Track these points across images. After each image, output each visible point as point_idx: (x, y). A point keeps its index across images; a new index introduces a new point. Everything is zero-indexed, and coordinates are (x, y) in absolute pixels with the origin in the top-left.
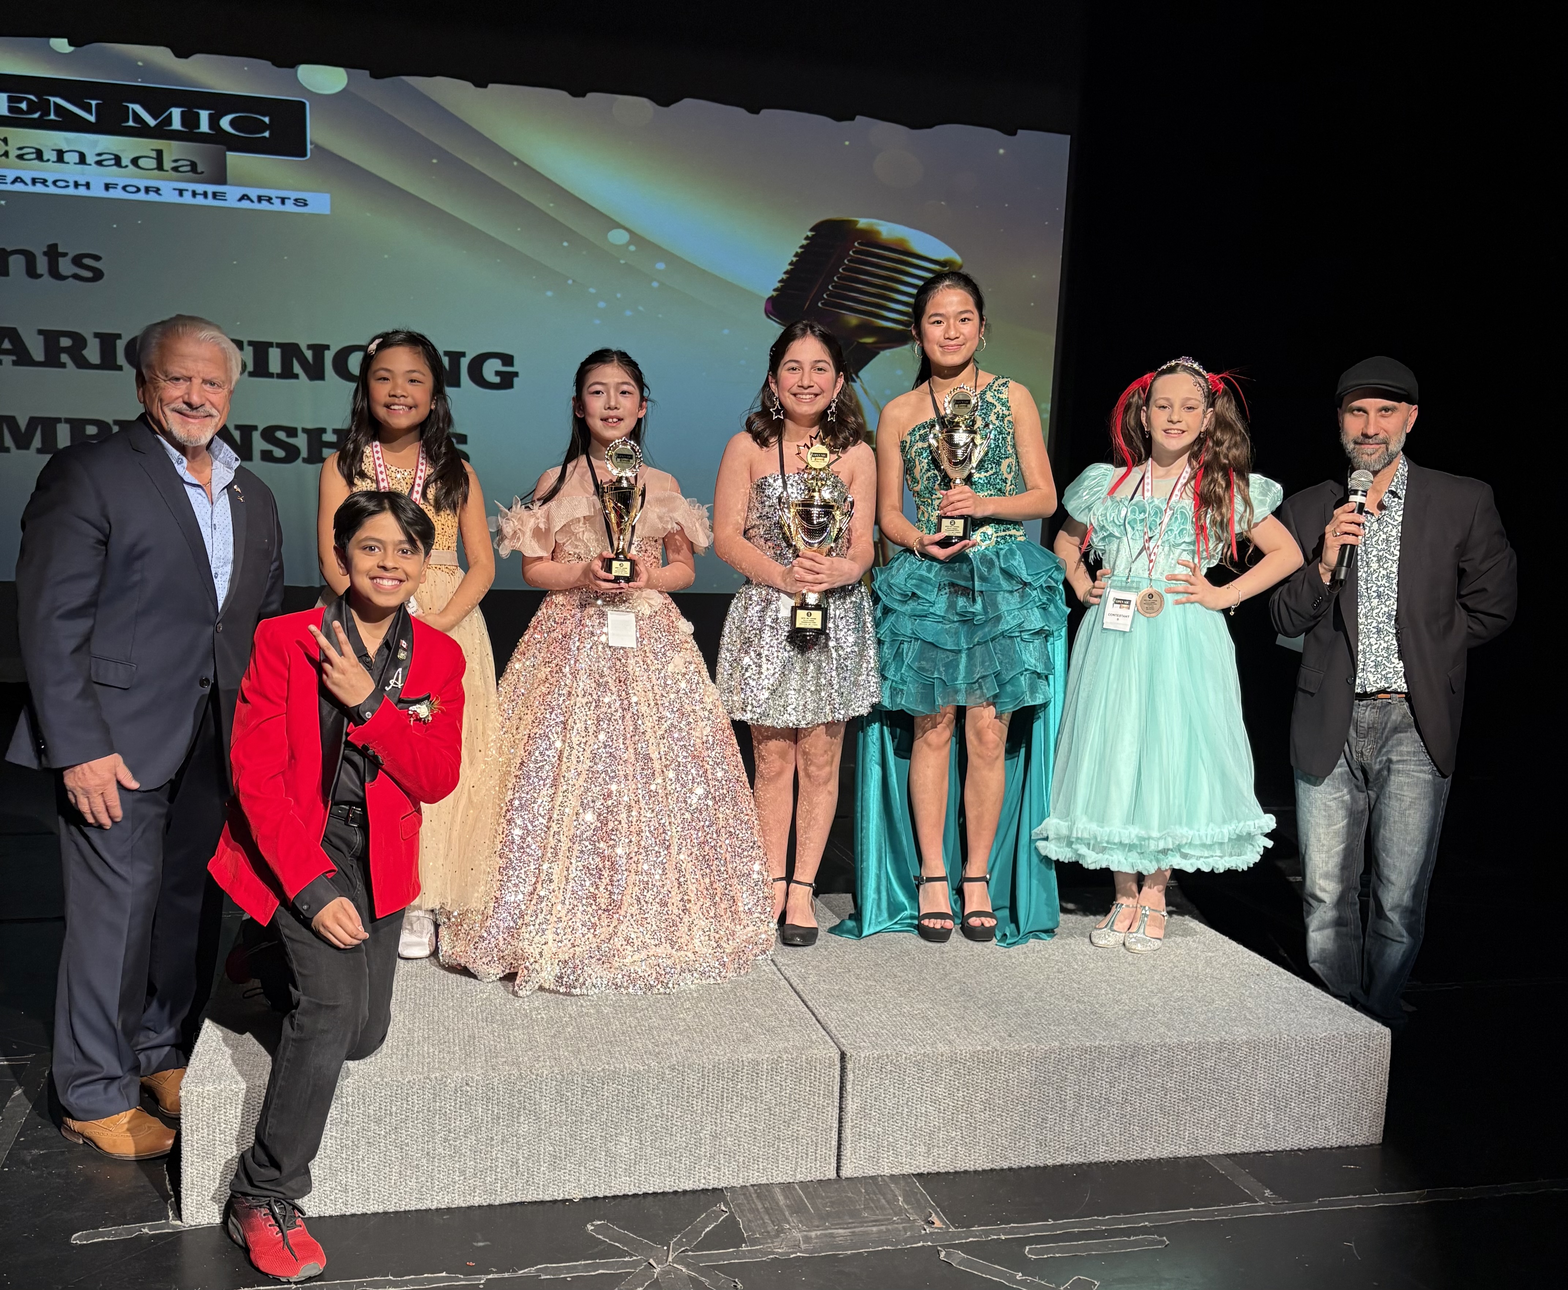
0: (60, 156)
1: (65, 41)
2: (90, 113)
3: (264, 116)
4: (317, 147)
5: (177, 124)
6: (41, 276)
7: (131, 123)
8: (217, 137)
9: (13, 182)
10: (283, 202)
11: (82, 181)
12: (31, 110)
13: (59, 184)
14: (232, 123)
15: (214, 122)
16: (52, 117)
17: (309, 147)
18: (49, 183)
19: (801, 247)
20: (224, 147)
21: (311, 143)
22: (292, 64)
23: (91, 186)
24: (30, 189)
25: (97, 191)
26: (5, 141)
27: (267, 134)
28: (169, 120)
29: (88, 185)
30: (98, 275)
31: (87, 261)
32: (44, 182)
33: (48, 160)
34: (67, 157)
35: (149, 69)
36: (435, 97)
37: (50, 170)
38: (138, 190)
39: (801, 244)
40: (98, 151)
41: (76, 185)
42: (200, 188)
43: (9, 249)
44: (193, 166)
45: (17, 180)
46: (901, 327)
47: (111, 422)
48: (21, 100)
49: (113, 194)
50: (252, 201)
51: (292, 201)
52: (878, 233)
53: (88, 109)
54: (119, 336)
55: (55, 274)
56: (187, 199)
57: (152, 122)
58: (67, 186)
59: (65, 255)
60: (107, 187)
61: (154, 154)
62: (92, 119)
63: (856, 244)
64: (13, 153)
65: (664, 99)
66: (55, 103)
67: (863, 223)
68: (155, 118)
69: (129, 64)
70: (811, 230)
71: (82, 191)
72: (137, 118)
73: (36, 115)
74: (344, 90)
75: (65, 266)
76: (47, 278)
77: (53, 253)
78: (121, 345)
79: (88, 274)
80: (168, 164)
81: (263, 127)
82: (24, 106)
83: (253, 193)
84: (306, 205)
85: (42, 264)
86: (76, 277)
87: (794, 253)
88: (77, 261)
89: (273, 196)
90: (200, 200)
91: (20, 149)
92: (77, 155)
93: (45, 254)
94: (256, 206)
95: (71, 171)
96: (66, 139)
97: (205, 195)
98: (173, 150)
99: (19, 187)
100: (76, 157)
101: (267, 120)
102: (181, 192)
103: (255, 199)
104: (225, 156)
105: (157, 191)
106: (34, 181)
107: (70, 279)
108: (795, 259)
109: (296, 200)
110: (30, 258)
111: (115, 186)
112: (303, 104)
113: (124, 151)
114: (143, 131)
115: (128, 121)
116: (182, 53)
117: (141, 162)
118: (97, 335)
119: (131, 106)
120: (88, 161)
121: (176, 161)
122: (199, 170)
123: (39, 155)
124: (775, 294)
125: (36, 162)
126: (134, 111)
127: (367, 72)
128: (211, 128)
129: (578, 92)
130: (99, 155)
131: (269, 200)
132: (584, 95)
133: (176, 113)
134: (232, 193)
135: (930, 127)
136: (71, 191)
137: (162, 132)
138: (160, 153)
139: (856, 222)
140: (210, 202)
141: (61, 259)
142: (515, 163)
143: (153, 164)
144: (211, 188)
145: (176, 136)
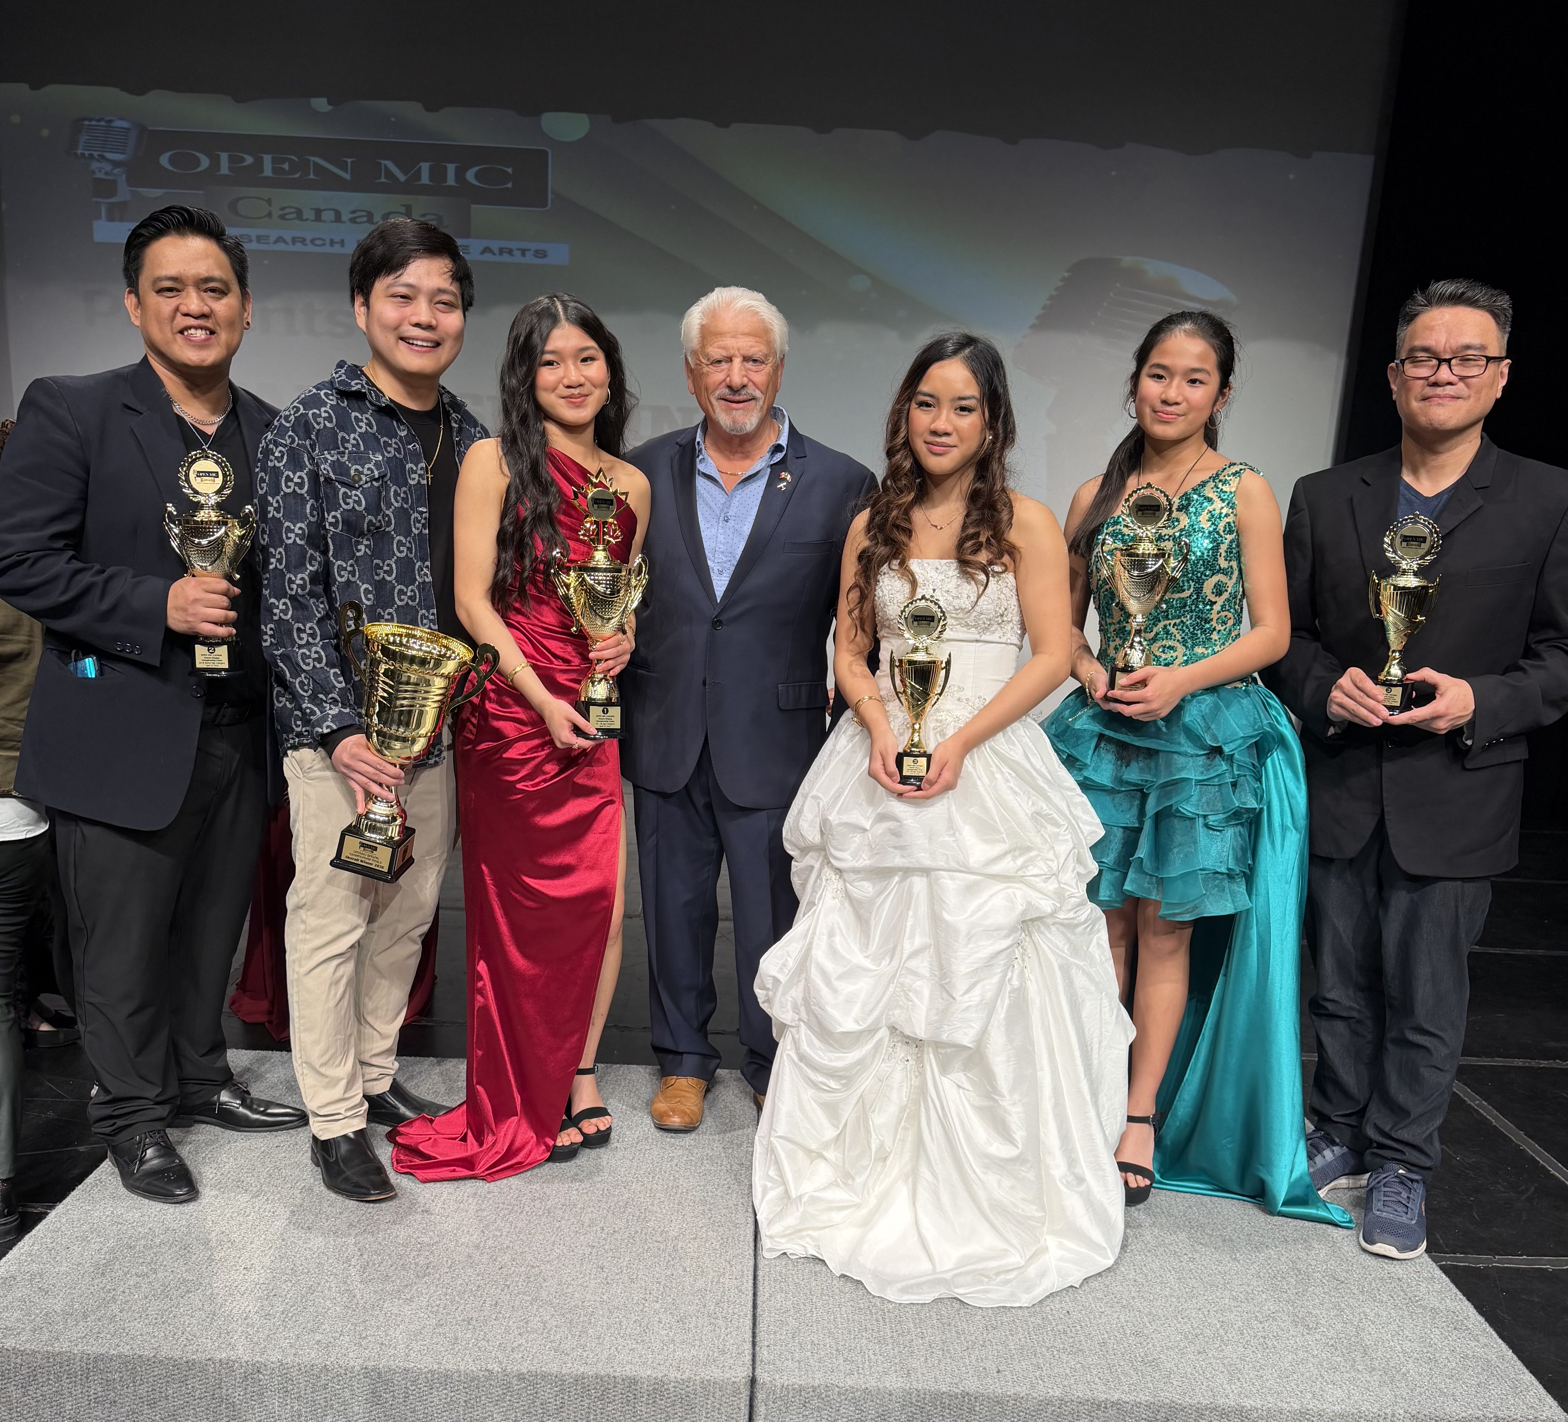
0: (318, 214)
1: (325, 100)
2: (346, 171)
3: (509, 167)
4: (558, 197)
5: (425, 179)
7: (383, 180)
8: (463, 190)
9: (275, 242)
10: (523, 255)
11: (337, 239)
12: (292, 171)
13: (317, 242)
14: (477, 175)
15: (460, 175)
16: (311, 176)
17: (550, 196)
18: (308, 242)
20: (468, 201)
21: (552, 194)
22: (537, 112)
23: (346, 243)
24: (291, 248)
27: (510, 185)
28: (418, 175)
29: (342, 243)
32: (303, 241)
33: (307, 220)
34: (324, 215)
35: (401, 125)
36: (676, 139)
37: (309, 230)
40: (353, 208)
41: (332, 243)
44: (440, 220)
45: (280, 239)
50: (494, 254)
51: (532, 252)
53: (343, 166)
57: (402, 178)
58: (324, 244)
61: (403, 210)
62: (347, 176)
65: (913, 133)
66: (314, 162)
67: (1127, 261)
68: (406, 174)
69: (384, 122)
71: (337, 249)
72: (389, 174)
73: (297, 176)
74: (586, 137)
79: (341, 330)
81: (507, 178)
82: (286, 166)
83: (495, 245)
84: (545, 256)
86: (329, 333)
87: (1047, 297)
88: (331, 317)
89: (514, 248)
91: (282, 209)
94: (497, 258)
95: (327, 229)
96: (324, 199)
98: (420, 204)
99: (280, 247)
100: (332, 216)
101: (510, 170)
103: (497, 252)
104: (469, 208)
109: (536, 251)
112: (547, 152)
113: (375, 207)
114: (393, 187)
115: (380, 178)
116: (432, 107)
119: (383, 162)
120: (343, 219)
121: (423, 215)
123: (299, 214)
125: (296, 221)
126: (385, 166)
127: (609, 118)
128: (457, 181)
129: (823, 127)
130: (353, 212)
131: (510, 252)
132: (829, 132)
133: (425, 167)
134: (475, 245)
136: (327, 249)
137: (411, 187)
138: (409, 208)
142: (756, 207)
145: (424, 190)
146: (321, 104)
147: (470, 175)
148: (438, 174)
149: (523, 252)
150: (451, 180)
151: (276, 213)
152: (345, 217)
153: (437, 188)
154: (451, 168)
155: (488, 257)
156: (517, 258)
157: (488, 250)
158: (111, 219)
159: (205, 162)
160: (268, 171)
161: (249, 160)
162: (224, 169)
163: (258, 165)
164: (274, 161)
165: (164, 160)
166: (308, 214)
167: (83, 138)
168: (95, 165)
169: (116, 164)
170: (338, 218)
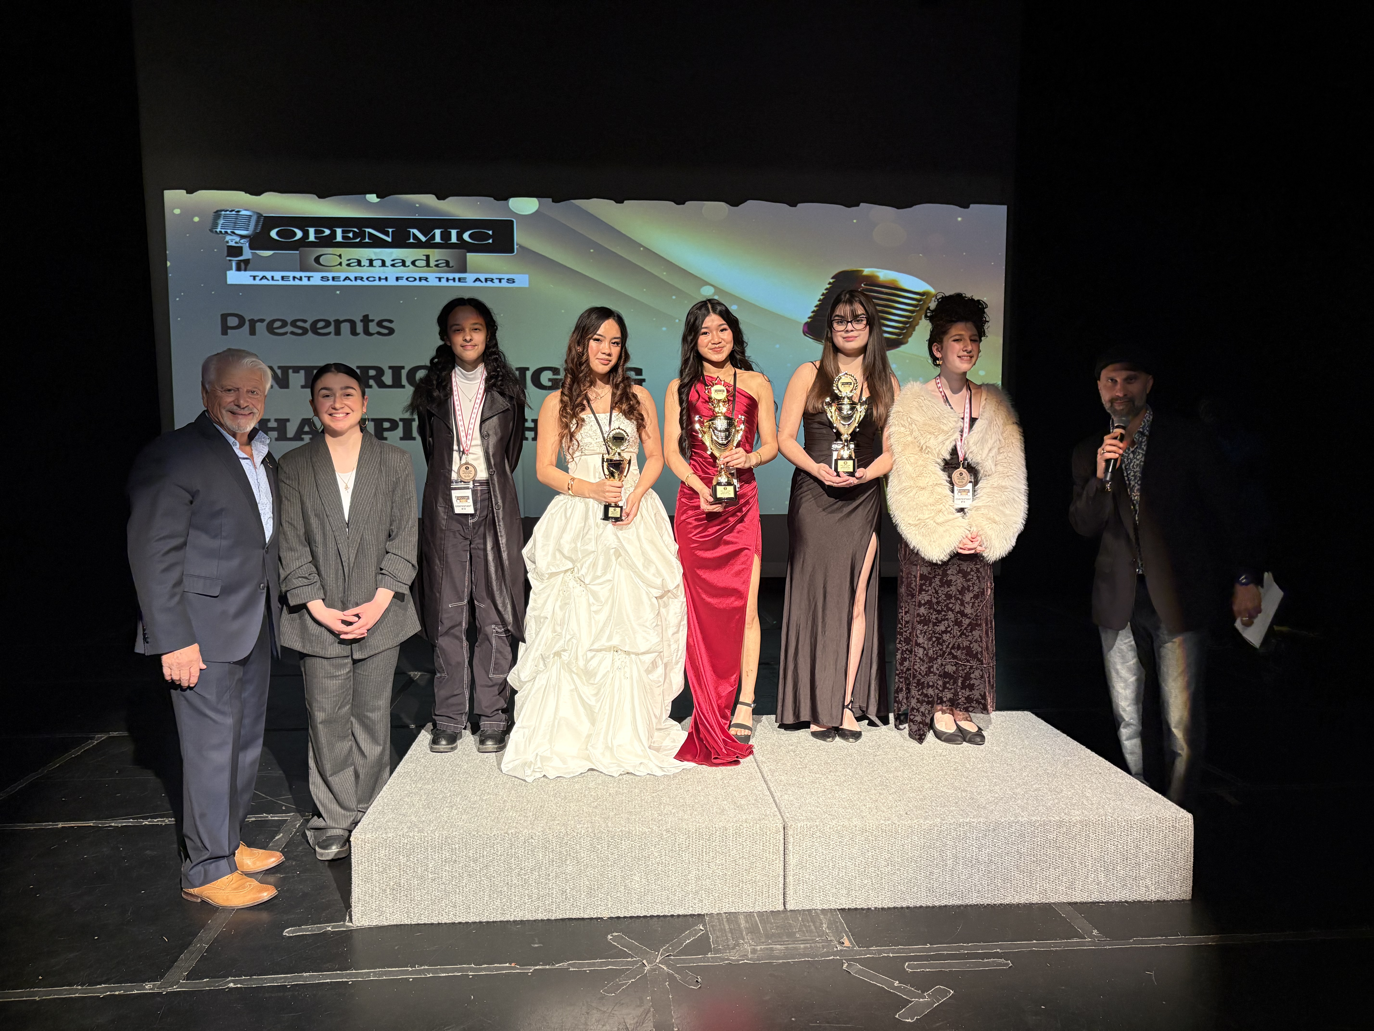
1: (375, 195)
2: (388, 236)
3: (489, 230)
4: (521, 246)
6: (359, 334)
7: (411, 241)
8: (462, 245)
9: (344, 280)
10: (500, 282)
11: (383, 277)
12: (355, 238)
13: (370, 279)
14: (470, 236)
15: (459, 236)
16: (367, 240)
17: (515, 247)
18: (365, 279)
19: (826, 289)
20: (464, 251)
21: (517, 245)
22: (506, 199)
23: (388, 279)
24: (354, 283)
25: (392, 282)
26: (340, 256)
27: (490, 241)
28: (433, 237)
29: (386, 279)
30: (391, 331)
31: (385, 324)
32: (362, 279)
33: (364, 266)
34: (375, 263)
35: (423, 208)
36: (591, 211)
37: (365, 272)
38: (415, 279)
39: (825, 288)
40: (392, 259)
41: (380, 279)
42: (451, 276)
43: (341, 319)
44: (447, 263)
45: (347, 278)
46: (894, 337)
47: (398, 420)
48: (349, 232)
49: (401, 283)
50: (482, 282)
51: (505, 280)
52: (877, 277)
53: (387, 234)
54: (403, 368)
55: (367, 332)
58: (374, 280)
59: (372, 321)
60: (397, 279)
61: (424, 258)
62: (389, 240)
63: (863, 285)
64: (345, 263)
65: (735, 203)
66: (368, 232)
67: (867, 271)
68: (426, 237)
69: (411, 206)
70: (832, 278)
71: (383, 283)
73: (358, 240)
74: (537, 211)
75: (373, 328)
76: (362, 335)
77: (366, 320)
78: (404, 373)
79: (386, 331)
81: (489, 237)
82: (351, 235)
83: (482, 277)
84: (514, 282)
85: (360, 328)
86: (379, 333)
87: (821, 294)
88: (380, 324)
89: (494, 278)
90: (451, 283)
91: (349, 260)
92: (380, 262)
93: (361, 321)
94: (484, 284)
95: (378, 271)
96: (375, 253)
97: (454, 279)
98: (435, 254)
99: (347, 283)
100: (380, 263)
101: (490, 232)
102: (440, 279)
103: (483, 280)
104: (466, 256)
105: (426, 279)
106: (356, 279)
107: (376, 335)
108: (822, 297)
109: (508, 279)
110: (353, 323)
111: (402, 278)
112: (512, 222)
113: (407, 257)
115: (410, 239)
116: (441, 197)
117: (417, 263)
118: (390, 368)
119: (412, 230)
120: (387, 265)
121: (437, 261)
122: (451, 266)
123: (359, 263)
124: (809, 320)
125: (357, 267)
126: (413, 233)
127: (550, 200)
128: (458, 240)
129: (680, 201)
130: (393, 260)
131: (492, 280)
132: (684, 204)
134: (470, 277)
135: (911, 206)
136: (377, 283)
137: (430, 244)
139: (862, 271)
140: (457, 284)
141: (370, 324)
142: (642, 249)
143: (424, 263)
144: (457, 276)
146: (372, 198)
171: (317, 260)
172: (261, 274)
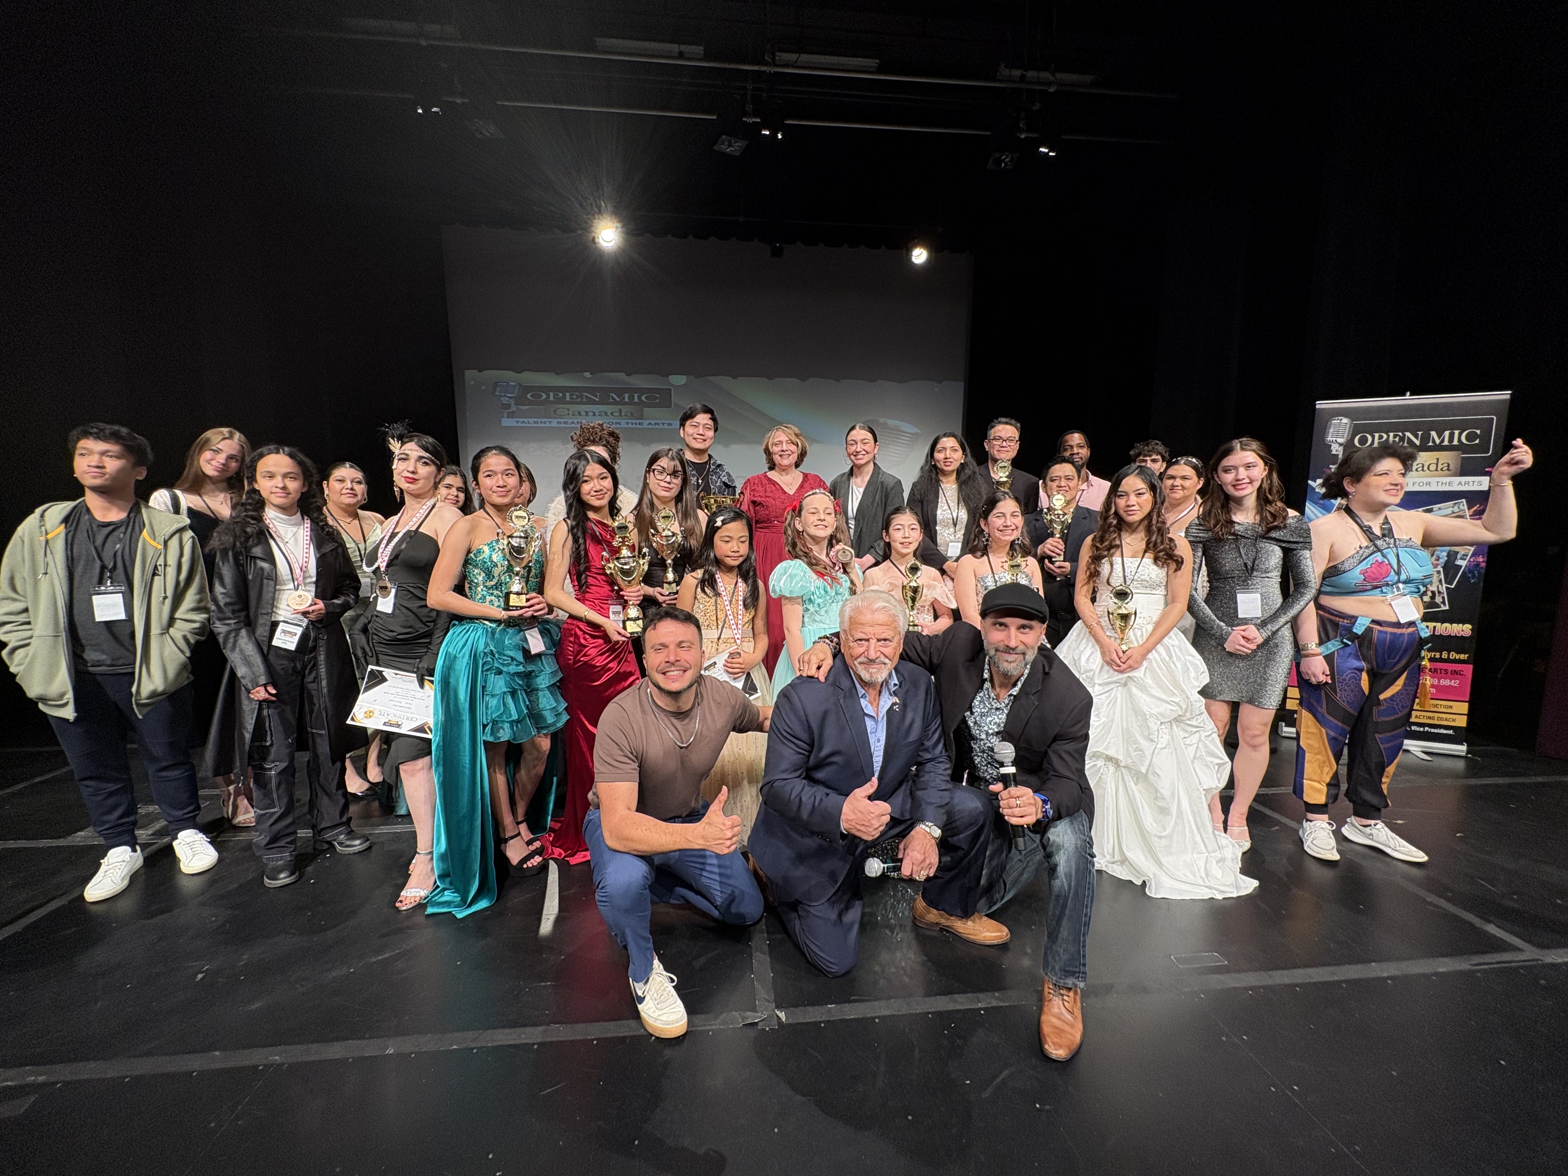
0: (587, 413)
2: (597, 398)
3: (657, 394)
4: (675, 404)
5: (626, 400)
7: (611, 400)
12: (577, 398)
14: (646, 398)
16: (584, 400)
20: (642, 407)
21: (673, 403)
22: (667, 376)
26: (568, 409)
27: (658, 401)
28: (624, 398)
33: (583, 415)
34: (589, 414)
35: (618, 381)
36: (717, 383)
37: (583, 419)
40: (600, 411)
42: (634, 421)
44: (632, 414)
45: (573, 423)
48: (573, 395)
51: (666, 424)
53: (596, 396)
56: (630, 426)
57: (618, 399)
62: (598, 400)
65: (804, 379)
66: (585, 395)
72: (613, 398)
73: (579, 400)
74: (685, 383)
80: (623, 414)
81: (657, 398)
82: (575, 397)
84: (671, 425)
89: (660, 423)
90: (634, 426)
92: (592, 413)
94: (654, 427)
95: (591, 419)
98: (625, 409)
101: (658, 396)
103: (654, 424)
104: (643, 410)
109: (668, 424)
112: (671, 389)
113: (608, 410)
114: (616, 403)
116: (628, 375)
117: (614, 414)
119: (611, 394)
121: (626, 412)
122: (634, 415)
123: (580, 413)
125: (579, 416)
126: (612, 396)
127: (693, 376)
128: (638, 400)
129: (771, 378)
131: (658, 424)
132: (773, 379)
133: (626, 395)
135: (907, 382)
137: (622, 403)
138: (620, 410)
145: (626, 404)
146: (588, 375)
147: (643, 398)
148: (631, 398)
149: (663, 424)
150: (636, 400)
151: (571, 413)
152: (597, 414)
153: (631, 403)
154: (636, 395)
155: (650, 426)
156: (661, 426)
157: (650, 424)
158: (508, 417)
159: (544, 396)
160: (568, 399)
161: (561, 395)
162: (552, 398)
163: (565, 396)
164: (571, 395)
165: (529, 396)
166: (583, 413)
167: (498, 389)
168: (502, 399)
169: (510, 398)
170: (594, 414)
171: (555, 411)
172: (522, 420)
